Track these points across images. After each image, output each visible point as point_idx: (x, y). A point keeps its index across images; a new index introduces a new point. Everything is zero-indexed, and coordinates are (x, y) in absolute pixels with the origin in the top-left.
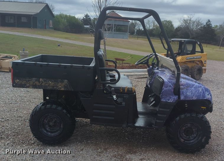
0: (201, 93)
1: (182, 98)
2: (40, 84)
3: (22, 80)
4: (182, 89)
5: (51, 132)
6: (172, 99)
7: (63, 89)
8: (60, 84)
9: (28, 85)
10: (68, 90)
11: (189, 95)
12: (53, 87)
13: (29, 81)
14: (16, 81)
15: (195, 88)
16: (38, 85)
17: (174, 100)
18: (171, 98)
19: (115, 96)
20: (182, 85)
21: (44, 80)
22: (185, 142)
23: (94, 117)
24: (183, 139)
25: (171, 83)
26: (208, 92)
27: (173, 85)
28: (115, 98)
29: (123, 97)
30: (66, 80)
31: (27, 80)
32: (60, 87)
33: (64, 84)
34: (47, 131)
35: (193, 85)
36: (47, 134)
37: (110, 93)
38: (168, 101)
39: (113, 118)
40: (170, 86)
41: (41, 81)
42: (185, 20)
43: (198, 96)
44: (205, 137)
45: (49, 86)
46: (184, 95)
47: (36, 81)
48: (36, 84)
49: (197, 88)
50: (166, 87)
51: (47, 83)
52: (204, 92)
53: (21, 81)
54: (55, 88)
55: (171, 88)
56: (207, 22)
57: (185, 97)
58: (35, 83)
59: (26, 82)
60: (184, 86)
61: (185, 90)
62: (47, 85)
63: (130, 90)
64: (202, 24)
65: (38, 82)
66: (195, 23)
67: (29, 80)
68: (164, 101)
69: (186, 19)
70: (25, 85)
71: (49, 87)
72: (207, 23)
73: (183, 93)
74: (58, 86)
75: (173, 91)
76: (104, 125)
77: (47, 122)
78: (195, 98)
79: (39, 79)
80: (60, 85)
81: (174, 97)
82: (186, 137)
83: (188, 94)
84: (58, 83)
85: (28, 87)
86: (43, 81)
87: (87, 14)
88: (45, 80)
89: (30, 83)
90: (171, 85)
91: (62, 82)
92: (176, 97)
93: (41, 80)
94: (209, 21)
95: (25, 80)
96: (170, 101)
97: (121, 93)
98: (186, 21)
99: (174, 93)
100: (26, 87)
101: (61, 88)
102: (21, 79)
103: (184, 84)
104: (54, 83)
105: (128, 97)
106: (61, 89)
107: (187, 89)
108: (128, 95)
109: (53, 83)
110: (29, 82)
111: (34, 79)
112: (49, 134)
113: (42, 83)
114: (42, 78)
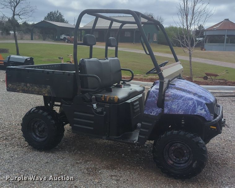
0: (191, 107)
1: (166, 111)
4: (167, 101)
5: (40, 137)
6: (155, 112)
8: (44, 89)
10: (50, 95)
11: (174, 109)
12: (38, 92)
13: (19, 85)
15: (183, 100)
16: (26, 90)
17: (157, 114)
18: (153, 110)
19: (96, 104)
20: (168, 96)
21: (30, 85)
22: (175, 165)
23: (75, 125)
24: (172, 160)
25: (156, 93)
26: (201, 106)
27: (157, 96)
28: (95, 107)
29: (104, 107)
30: (49, 86)
31: (17, 84)
32: (44, 92)
33: (47, 90)
34: (37, 136)
35: (182, 97)
36: (35, 139)
37: (91, 102)
38: (151, 114)
39: (92, 128)
40: (154, 97)
43: (186, 110)
44: (196, 162)
45: (35, 91)
46: (168, 108)
47: (24, 86)
48: (24, 88)
49: (186, 100)
51: (33, 89)
52: (195, 106)
54: (40, 93)
55: (155, 99)
57: (169, 110)
59: (16, 86)
60: (169, 97)
61: (170, 102)
63: (112, 99)
65: (26, 87)
67: (19, 84)
68: (146, 113)
70: (16, 89)
73: (167, 105)
74: (42, 92)
75: (156, 102)
76: (85, 135)
77: (37, 126)
78: (181, 112)
80: (44, 91)
81: (157, 110)
82: (176, 159)
83: (173, 106)
84: (42, 88)
85: (18, 91)
87: (201, 25)
89: (19, 87)
90: (155, 95)
91: (46, 87)
92: (159, 110)
93: (28, 85)
96: (152, 114)
97: (103, 102)
99: (157, 106)
100: (16, 91)
102: (13, 84)
103: (170, 95)
104: (38, 88)
107: (173, 101)
108: (109, 104)
111: (23, 84)
112: (38, 138)
113: (29, 88)
114: (29, 83)
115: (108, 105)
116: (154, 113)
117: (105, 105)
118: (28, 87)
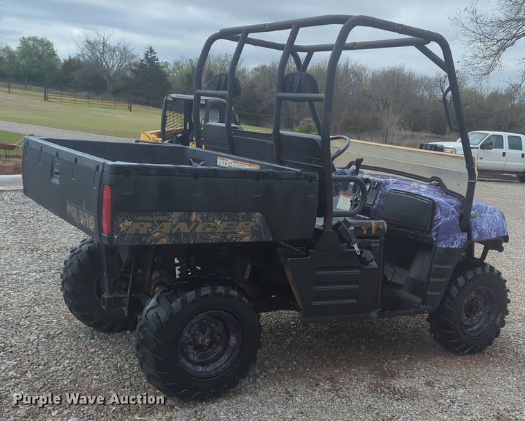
1: (474, 236)
2: (190, 229)
3: (140, 221)
4: (474, 218)
6: (459, 241)
7: (247, 239)
8: (242, 224)
9: (155, 235)
10: (258, 239)
11: (485, 230)
12: (225, 234)
13: (160, 222)
14: (121, 225)
15: (489, 213)
16: (185, 234)
17: (461, 244)
18: (456, 239)
20: (475, 208)
21: (202, 218)
27: (457, 211)
28: (358, 252)
29: (371, 247)
30: (258, 214)
31: (156, 218)
32: (242, 232)
33: (252, 224)
34: (193, 363)
35: (487, 207)
38: (452, 247)
39: (355, 301)
40: (453, 212)
41: (193, 220)
42: (89, 42)
43: (497, 229)
45: (213, 233)
46: (477, 230)
47: (180, 220)
48: (179, 229)
50: (447, 216)
51: (209, 226)
52: (502, 221)
53: (139, 224)
54: (229, 236)
55: (455, 216)
56: (148, 52)
57: (479, 234)
58: (177, 228)
59: (150, 225)
61: (478, 218)
62: (208, 230)
63: (381, 227)
64: (133, 57)
65: (185, 223)
66: (117, 53)
67: (161, 218)
68: (444, 246)
69: (92, 39)
71: (213, 236)
72: (146, 55)
73: (476, 226)
74: (236, 233)
75: (458, 223)
78: (493, 235)
79: (190, 215)
80: (243, 229)
81: (461, 236)
83: (483, 226)
84: (238, 222)
85: (155, 241)
86: (198, 220)
88: (205, 215)
89: (162, 228)
90: (454, 210)
91: (248, 219)
92: (464, 237)
93: (194, 216)
94: (152, 51)
95: (149, 221)
96: (454, 247)
97: (365, 237)
98: (91, 45)
99: (460, 228)
101: (242, 237)
102: (139, 218)
104: (227, 223)
105: (378, 245)
106: (242, 241)
107: (481, 218)
108: (378, 240)
109: (225, 224)
110: (161, 225)
111: (176, 215)
112: (200, 369)
113: (195, 227)
114: (198, 211)
115: (376, 243)
116: (457, 243)
117: (371, 242)
118: (194, 224)
